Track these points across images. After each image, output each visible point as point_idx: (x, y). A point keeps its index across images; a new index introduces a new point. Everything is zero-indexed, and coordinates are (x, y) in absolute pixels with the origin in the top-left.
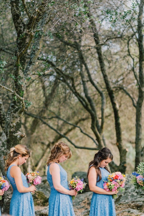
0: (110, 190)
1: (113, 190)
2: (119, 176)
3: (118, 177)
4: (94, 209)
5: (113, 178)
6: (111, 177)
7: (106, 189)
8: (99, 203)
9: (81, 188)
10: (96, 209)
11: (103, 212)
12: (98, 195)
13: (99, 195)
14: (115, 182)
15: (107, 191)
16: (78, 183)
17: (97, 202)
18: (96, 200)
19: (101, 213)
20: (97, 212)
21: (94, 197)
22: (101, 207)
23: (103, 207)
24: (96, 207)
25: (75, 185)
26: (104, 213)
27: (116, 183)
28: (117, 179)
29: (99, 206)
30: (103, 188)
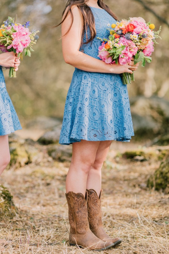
0: (115, 60)
1: (122, 61)
2: (137, 26)
3: (135, 27)
4: (74, 111)
5: (121, 29)
6: (116, 29)
7: (104, 59)
8: (87, 96)
9: (24, 42)
10: (78, 111)
11: (97, 117)
12: (84, 74)
13: (87, 75)
14: (125, 40)
15: (107, 64)
16: (15, 31)
17: (81, 94)
18: (78, 87)
19: (92, 120)
20: (81, 116)
21: (76, 80)
22: (92, 107)
23: (96, 105)
24: (79, 105)
25: (8, 38)
26: (99, 122)
27: (129, 42)
28: (131, 32)
29: (87, 103)
30: (98, 56)
